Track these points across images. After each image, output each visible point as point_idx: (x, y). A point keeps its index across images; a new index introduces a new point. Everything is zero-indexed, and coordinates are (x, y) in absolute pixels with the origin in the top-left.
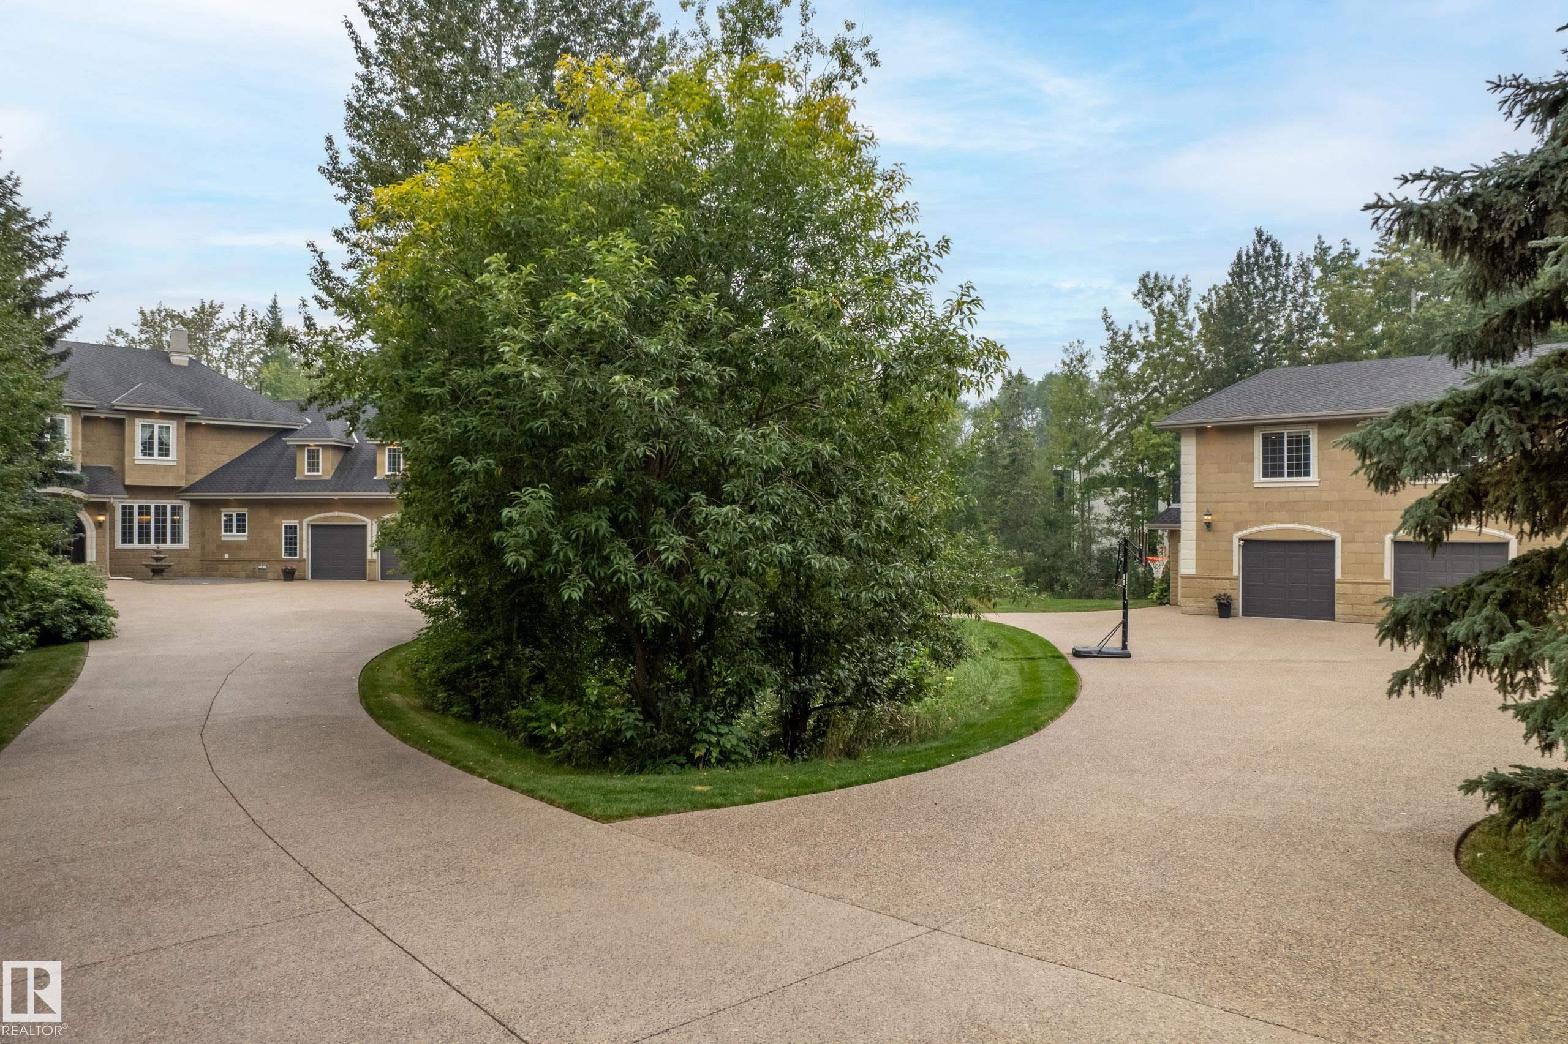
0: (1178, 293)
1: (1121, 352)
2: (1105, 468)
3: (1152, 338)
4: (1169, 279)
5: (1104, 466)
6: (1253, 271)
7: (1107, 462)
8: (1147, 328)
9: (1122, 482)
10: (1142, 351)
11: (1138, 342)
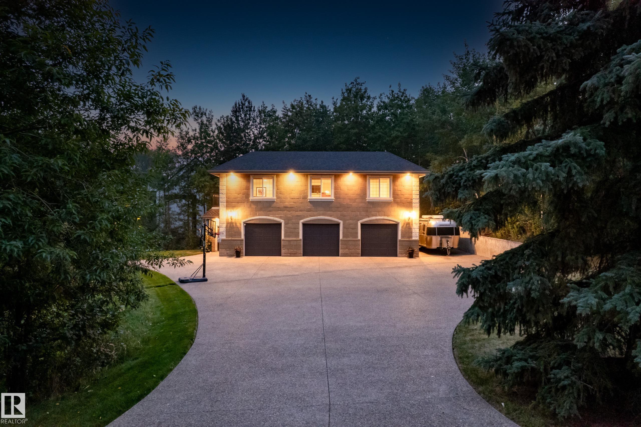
0: (208, 117)
1: (184, 139)
2: (176, 190)
3: (197, 135)
4: (205, 110)
5: (176, 189)
6: (240, 111)
7: (177, 188)
8: (196, 130)
9: (184, 197)
10: (194, 140)
11: (192, 136)
